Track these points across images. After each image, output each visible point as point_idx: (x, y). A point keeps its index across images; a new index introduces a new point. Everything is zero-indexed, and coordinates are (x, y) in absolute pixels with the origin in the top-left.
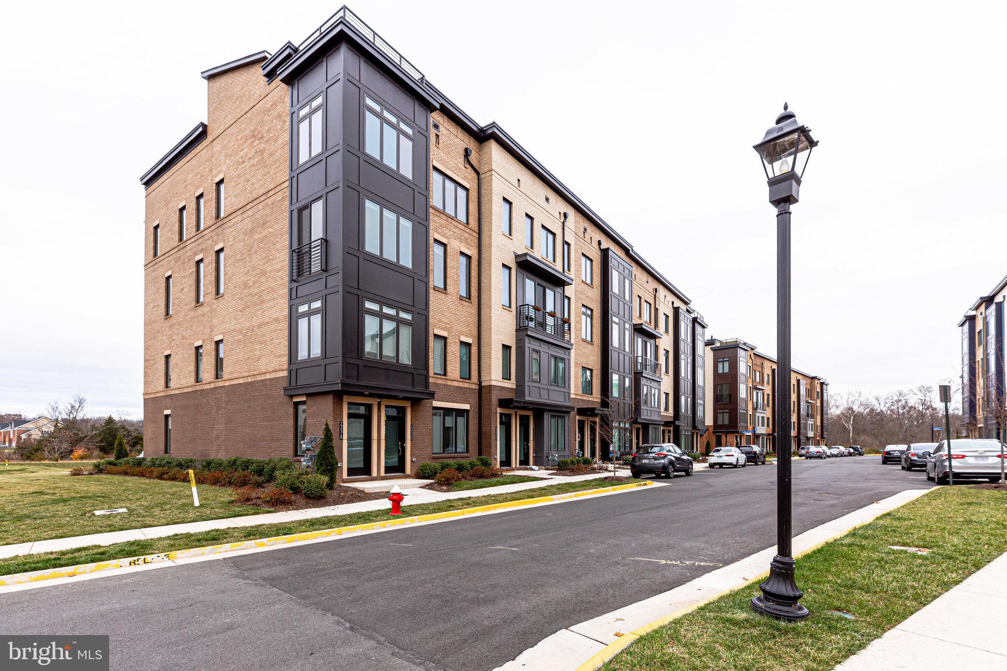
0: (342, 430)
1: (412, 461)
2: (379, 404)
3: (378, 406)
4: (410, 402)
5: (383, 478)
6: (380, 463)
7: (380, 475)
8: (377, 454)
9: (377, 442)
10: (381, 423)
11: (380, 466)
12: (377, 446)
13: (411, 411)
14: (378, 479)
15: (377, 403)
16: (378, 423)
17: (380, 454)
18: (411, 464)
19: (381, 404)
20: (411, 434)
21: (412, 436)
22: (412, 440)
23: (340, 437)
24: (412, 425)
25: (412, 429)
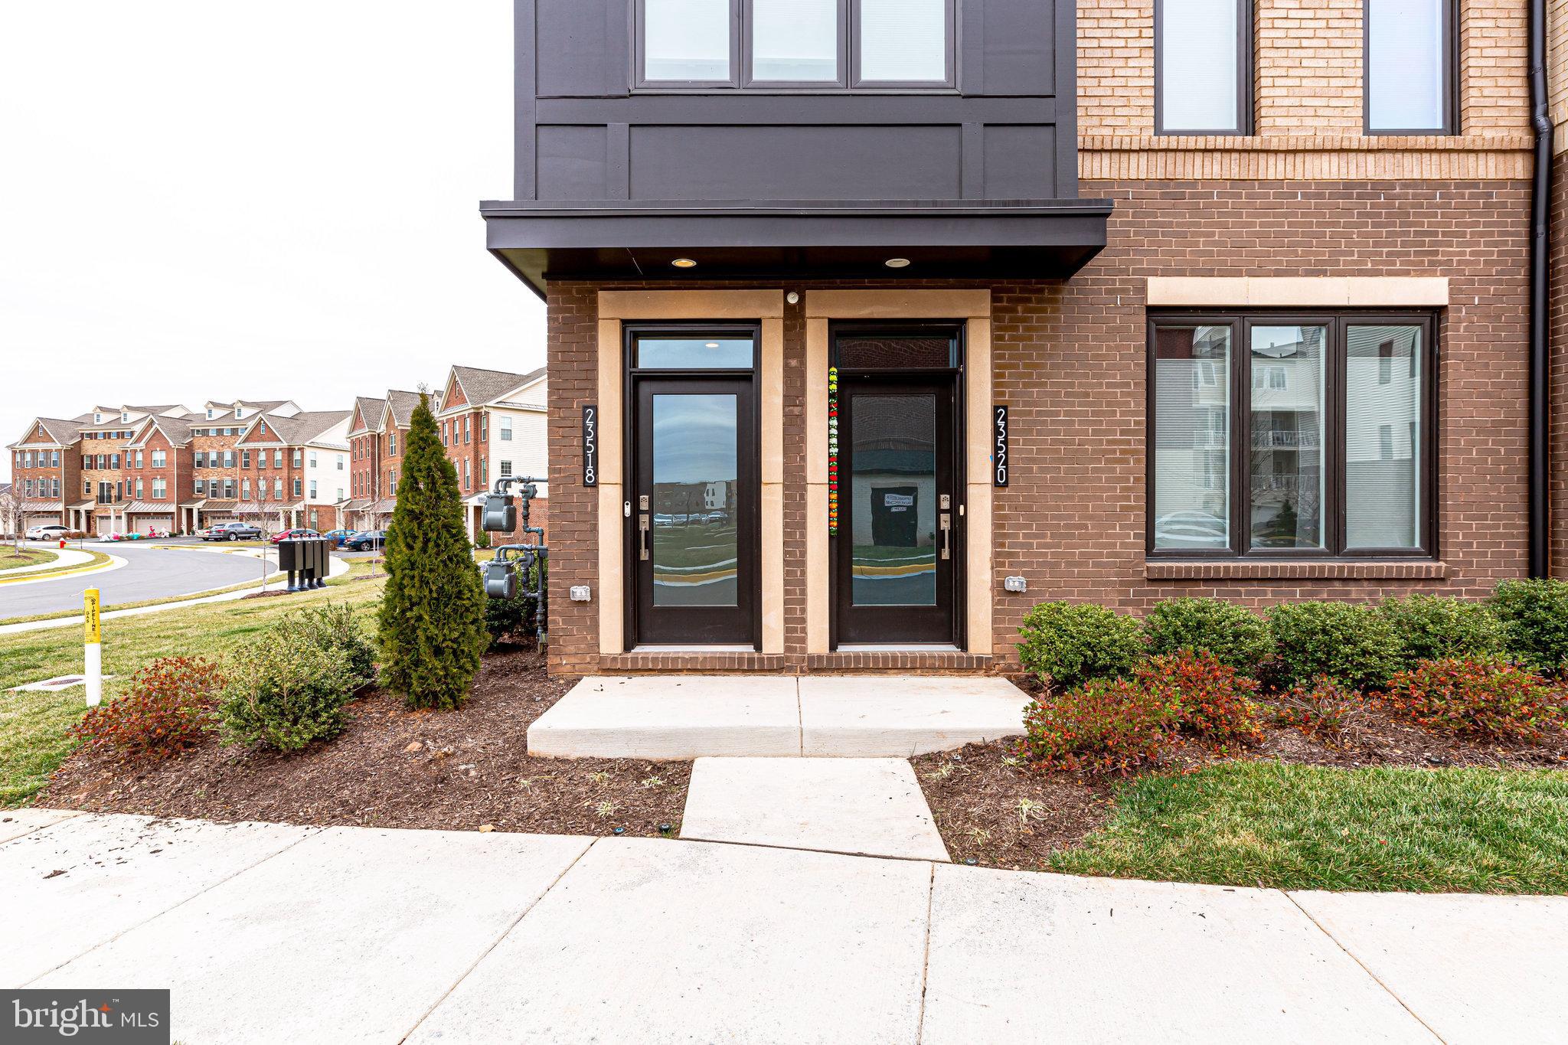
0: (595, 442)
1: (1001, 591)
2: (794, 320)
3: (787, 329)
4: (987, 293)
5: (817, 667)
6: (803, 592)
7: (804, 650)
8: (785, 553)
9: (786, 496)
10: (803, 405)
11: (804, 611)
12: (785, 516)
13: (996, 339)
14: (790, 670)
15: (780, 313)
16: (789, 406)
17: (803, 554)
18: (999, 602)
19: (803, 317)
20: (996, 454)
21: (1006, 463)
22: (1006, 485)
23: (585, 475)
24: (1005, 408)
25: (1001, 430)
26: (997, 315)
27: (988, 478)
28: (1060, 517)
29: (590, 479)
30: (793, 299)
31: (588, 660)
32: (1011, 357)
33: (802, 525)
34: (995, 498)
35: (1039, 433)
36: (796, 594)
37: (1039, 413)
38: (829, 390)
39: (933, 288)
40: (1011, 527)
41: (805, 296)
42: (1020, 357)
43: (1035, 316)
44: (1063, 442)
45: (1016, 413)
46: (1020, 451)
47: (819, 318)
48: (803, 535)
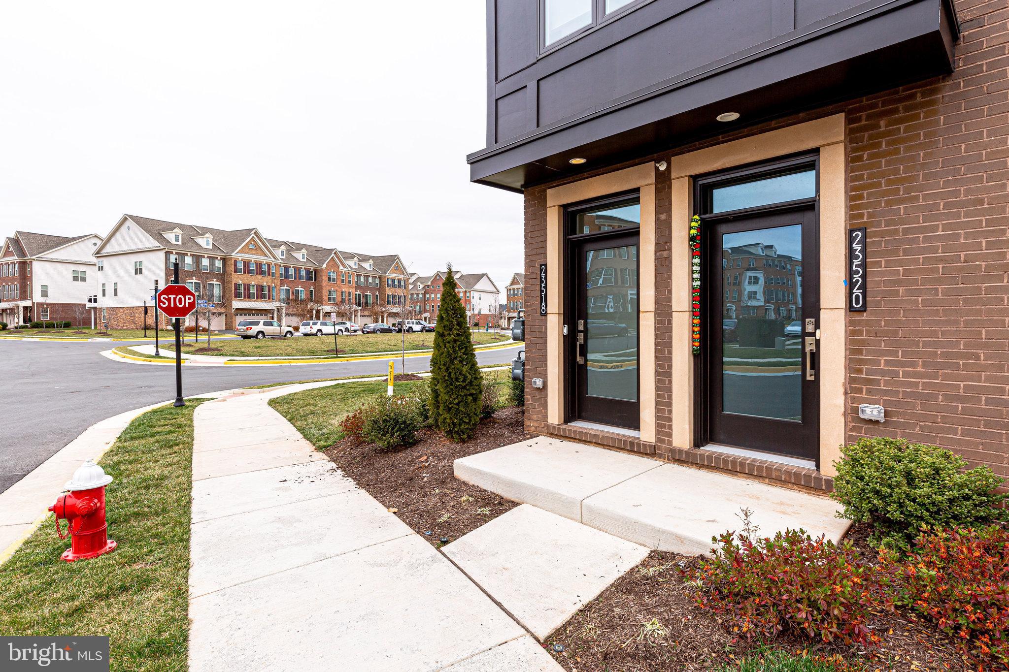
0: (546, 287)
1: (854, 418)
2: (663, 182)
3: (658, 191)
4: (840, 119)
5: (679, 458)
6: (670, 397)
7: (670, 443)
8: (657, 365)
9: (657, 321)
10: (670, 249)
11: (670, 412)
12: (657, 336)
13: (852, 161)
14: (660, 456)
15: (652, 179)
16: (660, 251)
17: (670, 367)
18: (853, 429)
19: (670, 180)
20: (851, 278)
21: (864, 287)
22: (864, 309)
23: (541, 308)
24: (864, 230)
25: (857, 253)
26: (852, 136)
27: (842, 302)
28: (937, 345)
29: (543, 310)
30: (663, 167)
31: (543, 425)
32: (870, 176)
33: (669, 344)
34: (850, 323)
35: (906, 252)
36: (665, 399)
37: (906, 232)
38: (690, 234)
39: (783, 127)
40: (869, 352)
41: (670, 163)
42: (882, 175)
43: (902, 127)
44: (941, 260)
45: (876, 233)
46: (882, 274)
47: (681, 177)
48: (670, 352)
